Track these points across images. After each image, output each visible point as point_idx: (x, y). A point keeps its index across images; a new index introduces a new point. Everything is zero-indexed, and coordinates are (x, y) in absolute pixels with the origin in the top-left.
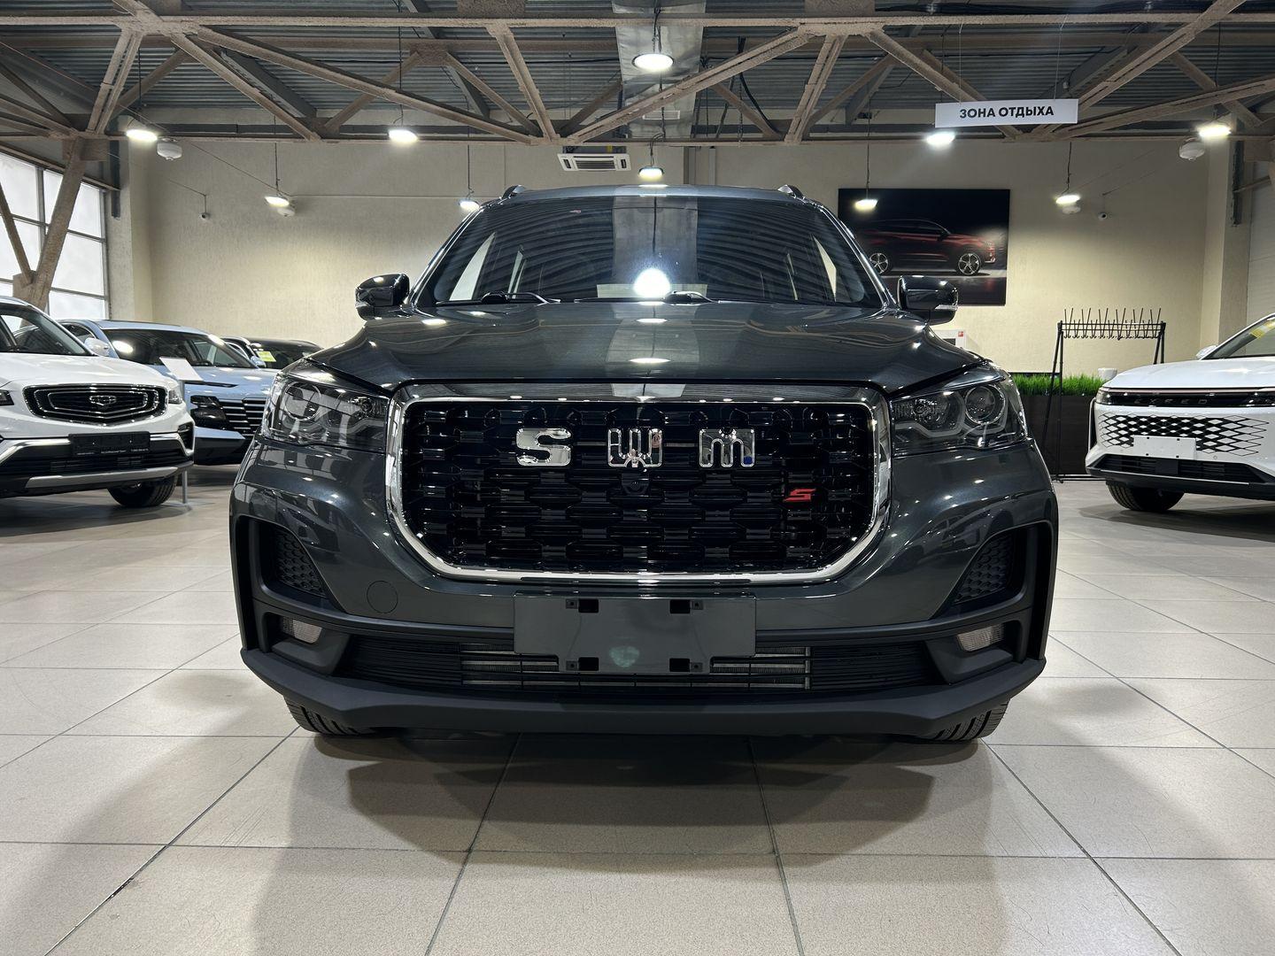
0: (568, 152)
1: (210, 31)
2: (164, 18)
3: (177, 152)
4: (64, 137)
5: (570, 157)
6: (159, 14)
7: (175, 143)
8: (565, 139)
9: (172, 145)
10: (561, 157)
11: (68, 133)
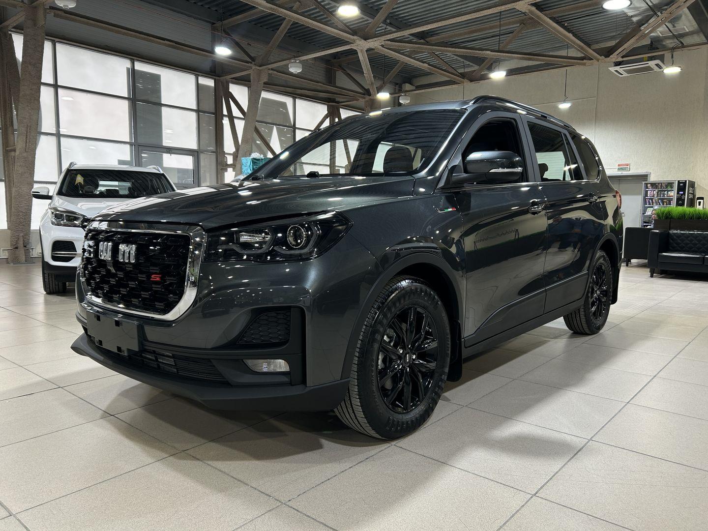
0: (616, 66)
1: (389, 42)
2: (369, 41)
3: (407, 100)
4: (364, 100)
5: (618, 68)
6: (365, 40)
7: (408, 96)
8: (608, 58)
9: (406, 97)
10: (613, 69)
11: (364, 98)
